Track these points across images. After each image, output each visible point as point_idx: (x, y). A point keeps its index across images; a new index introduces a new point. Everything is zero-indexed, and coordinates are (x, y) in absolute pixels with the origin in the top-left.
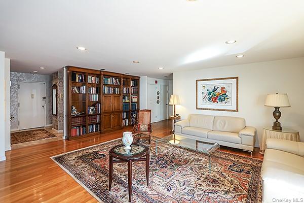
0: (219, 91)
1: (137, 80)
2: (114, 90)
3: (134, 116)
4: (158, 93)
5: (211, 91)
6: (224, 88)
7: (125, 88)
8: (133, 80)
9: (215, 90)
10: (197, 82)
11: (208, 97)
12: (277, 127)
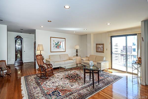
5: (57, 43)
10: (51, 38)
11: (55, 46)
12: (77, 55)
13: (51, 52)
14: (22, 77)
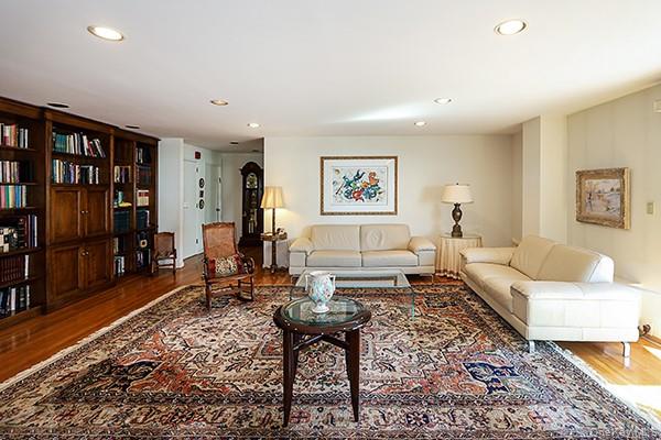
0: (365, 178)
1: (149, 147)
2: (84, 173)
3: (143, 244)
4: (201, 183)
5: (351, 179)
6: (374, 174)
7: (117, 168)
8: (140, 145)
9: (358, 177)
10: (322, 162)
11: (344, 190)
12: (457, 232)
13: (322, 214)
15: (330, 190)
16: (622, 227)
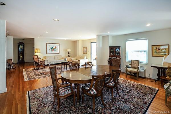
6: (56, 47)
9: (53, 47)
10: (47, 44)
11: (51, 49)
12: (69, 56)
13: (47, 54)
14: (24, 69)
15: (48, 49)
16: (87, 53)
